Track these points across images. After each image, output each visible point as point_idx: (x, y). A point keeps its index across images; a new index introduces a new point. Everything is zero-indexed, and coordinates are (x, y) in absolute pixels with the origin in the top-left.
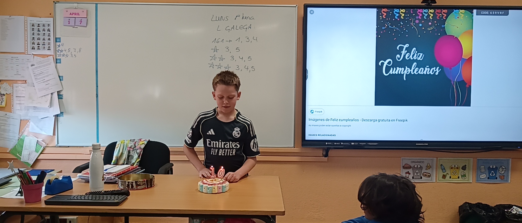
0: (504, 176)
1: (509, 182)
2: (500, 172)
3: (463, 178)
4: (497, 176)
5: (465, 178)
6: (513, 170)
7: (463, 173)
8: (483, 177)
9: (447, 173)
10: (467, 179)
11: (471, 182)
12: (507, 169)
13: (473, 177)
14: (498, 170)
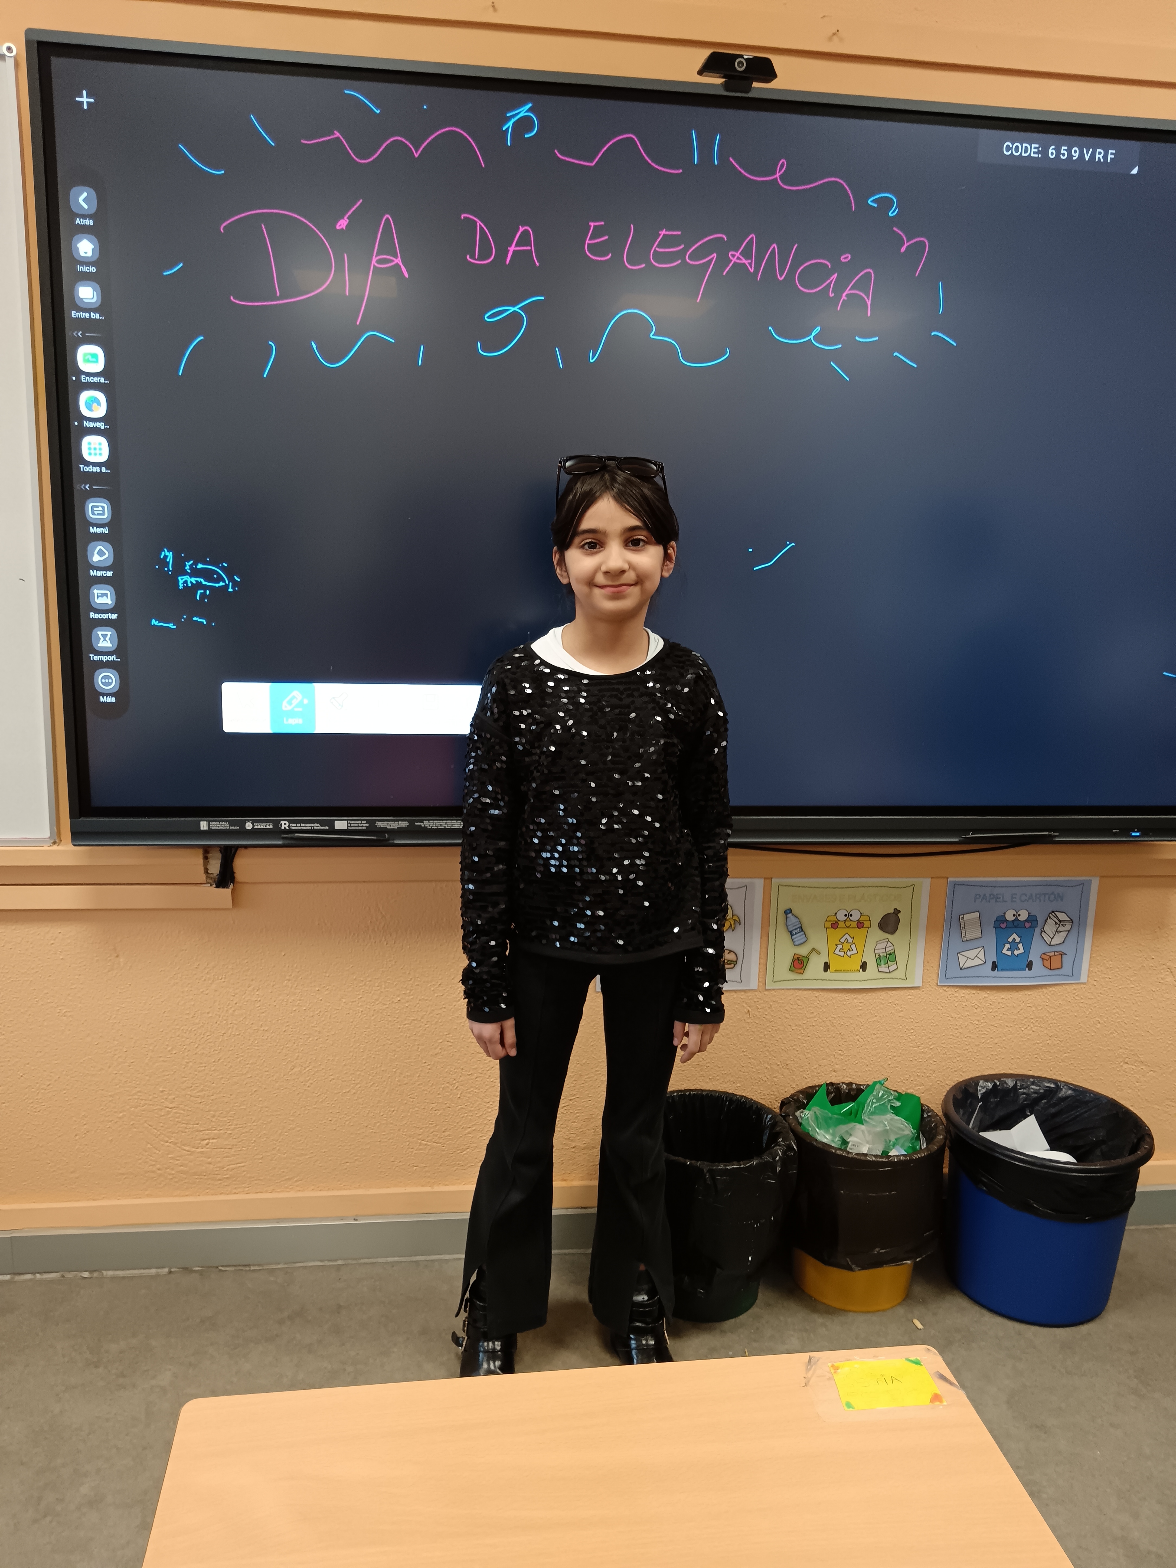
0: (1062, 954)
1: (1083, 978)
2: (1048, 939)
3: (883, 968)
4: (1034, 957)
5: (891, 969)
6: (1104, 925)
7: (883, 945)
8: (970, 963)
9: (814, 949)
10: (900, 973)
11: (918, 983)
12: (1076, 923)
13: (926, 962)
14: (1037, 930)
